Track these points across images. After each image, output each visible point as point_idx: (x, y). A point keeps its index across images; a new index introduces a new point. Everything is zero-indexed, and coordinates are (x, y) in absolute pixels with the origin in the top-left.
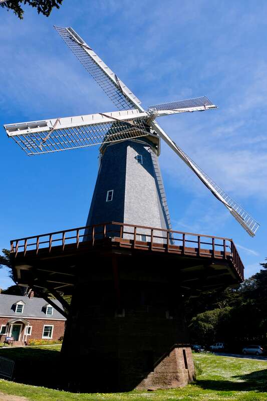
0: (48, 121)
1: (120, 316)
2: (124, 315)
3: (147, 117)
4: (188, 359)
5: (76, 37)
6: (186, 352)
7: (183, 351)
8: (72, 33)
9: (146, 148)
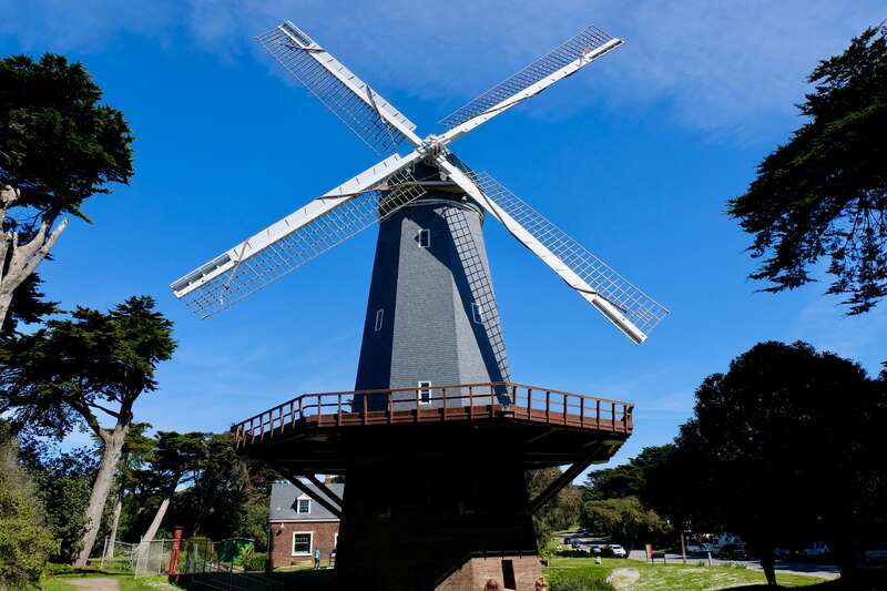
0: (230, 253)
3: (419, 158)
4: (523, 574)
5: (297, 35)
6: (514, 564)
7: (503, 562)
8: (291, 30)
9: (438, 211)
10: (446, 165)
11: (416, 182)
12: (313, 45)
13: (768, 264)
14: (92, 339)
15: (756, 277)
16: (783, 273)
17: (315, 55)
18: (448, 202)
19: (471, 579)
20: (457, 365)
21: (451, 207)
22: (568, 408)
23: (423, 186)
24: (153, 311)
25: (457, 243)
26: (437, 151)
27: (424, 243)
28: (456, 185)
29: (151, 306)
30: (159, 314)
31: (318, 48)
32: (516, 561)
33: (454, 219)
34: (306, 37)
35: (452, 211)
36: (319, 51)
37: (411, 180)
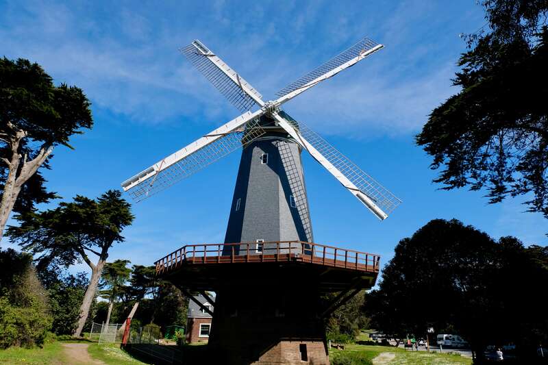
0: (154, 167)
1: (233, 316)
2: (236, 314)
3: (262, 113)
4: (312, 353)
5: (201, 48)
6: (307, 346)
7: (300, 345)
8: (198, 45)
9: (274, 143)
10: (278, 117)
11: (260, 127)
12: (210, 52)
13: (444, 173)
14: (84, 213)
15: (437, 181)
16: (453, 178)
17: (210, 58)
18: (279, 138)
19: (280, 354)
20: (279, 230)
21: (281, 141)
22: (337, 257)
23: (264, 129)
24: (120, 198)
25: (283, 161)
26: (273, 109)
27: (264, 162)
28: (283, 129)
29: (120, 196)
30: (123, 200)
31: (212, 54)
32: (309, 344)
33: (283, 148)
34: (206, 48)
35: (282, 143)
36: (212, 56)
37: (257, 125)
